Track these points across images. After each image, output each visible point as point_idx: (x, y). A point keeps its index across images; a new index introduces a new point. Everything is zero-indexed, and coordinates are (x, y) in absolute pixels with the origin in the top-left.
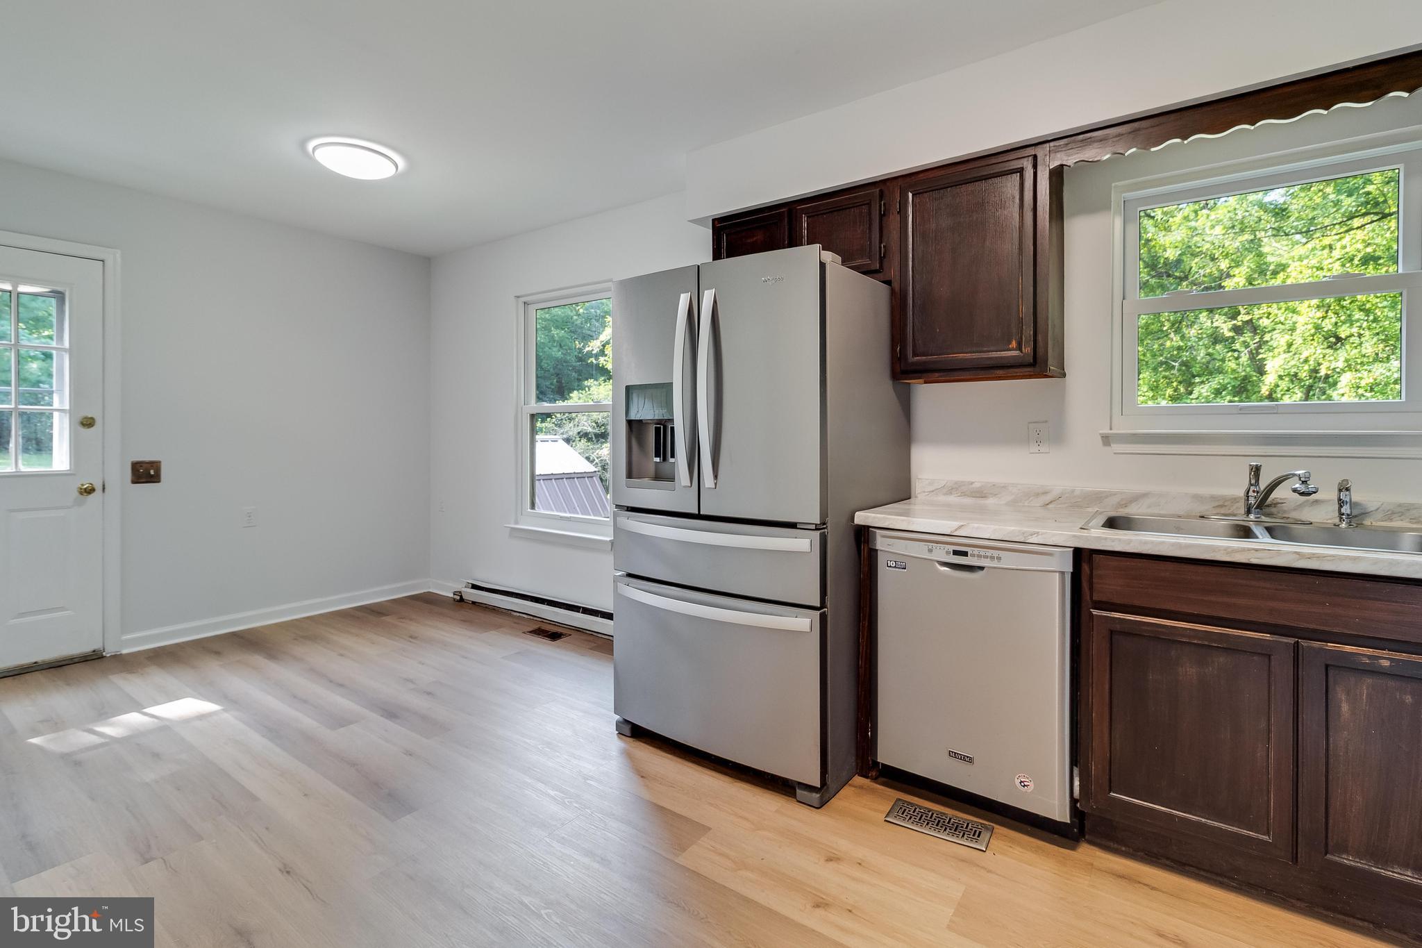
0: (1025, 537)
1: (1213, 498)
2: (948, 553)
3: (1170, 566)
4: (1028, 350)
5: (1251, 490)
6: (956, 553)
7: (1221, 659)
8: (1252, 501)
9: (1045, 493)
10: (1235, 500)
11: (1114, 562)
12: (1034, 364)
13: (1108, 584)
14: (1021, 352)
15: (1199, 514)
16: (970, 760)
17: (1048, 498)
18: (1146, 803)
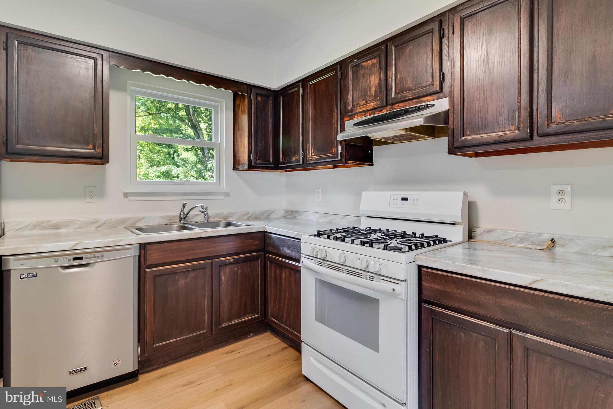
0: (115, 243)
1: (168, 217)
2: (69, 260)
3: (176, 243)
4: (99, 150)
5: (182, 212)
6: (75, 259)
7: (192, 274)
8: (182, 216)
9: (96, 222)
10: (175, 217)
11: (155, 247)
12: (101, 158)
13: (153, 257)
14: (96, 151)
15: (165, 224)
16: (85, 369)
17: (98, 224)
18: (168, 342)
